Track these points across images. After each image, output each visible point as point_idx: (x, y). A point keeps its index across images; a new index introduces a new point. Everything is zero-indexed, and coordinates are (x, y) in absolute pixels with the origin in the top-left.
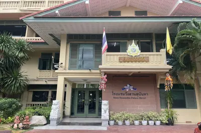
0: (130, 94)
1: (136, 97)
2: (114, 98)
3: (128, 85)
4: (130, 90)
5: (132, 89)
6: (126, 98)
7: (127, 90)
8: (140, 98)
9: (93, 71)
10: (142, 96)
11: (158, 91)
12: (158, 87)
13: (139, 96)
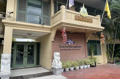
0: (71, 47)
1: (75, 48)
2: (61, 50)
3: (70, 40)
4: (71, 43)
5: (72, 43)
6: (68, 50)
7: (69, 44)
8: (77, 49)
9: (45, 26)
10: (78, 48)
11: (86, 44)
12: (87, 42)
13: (77, 48)
